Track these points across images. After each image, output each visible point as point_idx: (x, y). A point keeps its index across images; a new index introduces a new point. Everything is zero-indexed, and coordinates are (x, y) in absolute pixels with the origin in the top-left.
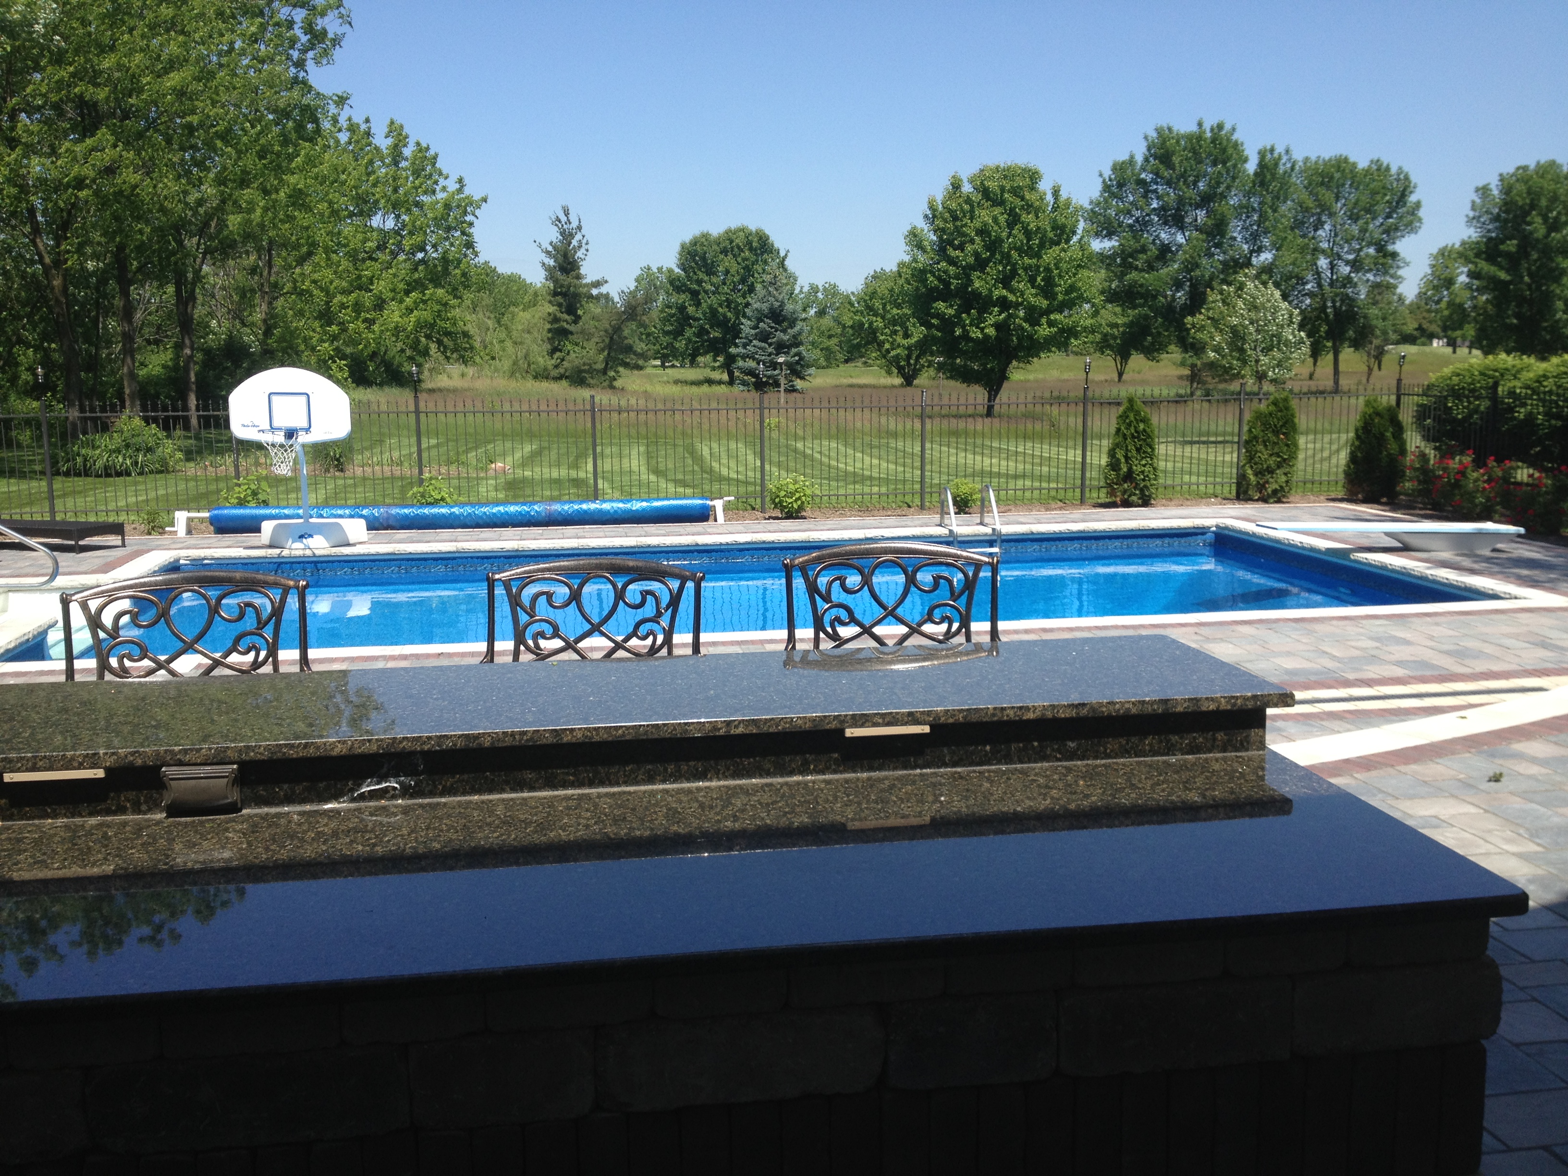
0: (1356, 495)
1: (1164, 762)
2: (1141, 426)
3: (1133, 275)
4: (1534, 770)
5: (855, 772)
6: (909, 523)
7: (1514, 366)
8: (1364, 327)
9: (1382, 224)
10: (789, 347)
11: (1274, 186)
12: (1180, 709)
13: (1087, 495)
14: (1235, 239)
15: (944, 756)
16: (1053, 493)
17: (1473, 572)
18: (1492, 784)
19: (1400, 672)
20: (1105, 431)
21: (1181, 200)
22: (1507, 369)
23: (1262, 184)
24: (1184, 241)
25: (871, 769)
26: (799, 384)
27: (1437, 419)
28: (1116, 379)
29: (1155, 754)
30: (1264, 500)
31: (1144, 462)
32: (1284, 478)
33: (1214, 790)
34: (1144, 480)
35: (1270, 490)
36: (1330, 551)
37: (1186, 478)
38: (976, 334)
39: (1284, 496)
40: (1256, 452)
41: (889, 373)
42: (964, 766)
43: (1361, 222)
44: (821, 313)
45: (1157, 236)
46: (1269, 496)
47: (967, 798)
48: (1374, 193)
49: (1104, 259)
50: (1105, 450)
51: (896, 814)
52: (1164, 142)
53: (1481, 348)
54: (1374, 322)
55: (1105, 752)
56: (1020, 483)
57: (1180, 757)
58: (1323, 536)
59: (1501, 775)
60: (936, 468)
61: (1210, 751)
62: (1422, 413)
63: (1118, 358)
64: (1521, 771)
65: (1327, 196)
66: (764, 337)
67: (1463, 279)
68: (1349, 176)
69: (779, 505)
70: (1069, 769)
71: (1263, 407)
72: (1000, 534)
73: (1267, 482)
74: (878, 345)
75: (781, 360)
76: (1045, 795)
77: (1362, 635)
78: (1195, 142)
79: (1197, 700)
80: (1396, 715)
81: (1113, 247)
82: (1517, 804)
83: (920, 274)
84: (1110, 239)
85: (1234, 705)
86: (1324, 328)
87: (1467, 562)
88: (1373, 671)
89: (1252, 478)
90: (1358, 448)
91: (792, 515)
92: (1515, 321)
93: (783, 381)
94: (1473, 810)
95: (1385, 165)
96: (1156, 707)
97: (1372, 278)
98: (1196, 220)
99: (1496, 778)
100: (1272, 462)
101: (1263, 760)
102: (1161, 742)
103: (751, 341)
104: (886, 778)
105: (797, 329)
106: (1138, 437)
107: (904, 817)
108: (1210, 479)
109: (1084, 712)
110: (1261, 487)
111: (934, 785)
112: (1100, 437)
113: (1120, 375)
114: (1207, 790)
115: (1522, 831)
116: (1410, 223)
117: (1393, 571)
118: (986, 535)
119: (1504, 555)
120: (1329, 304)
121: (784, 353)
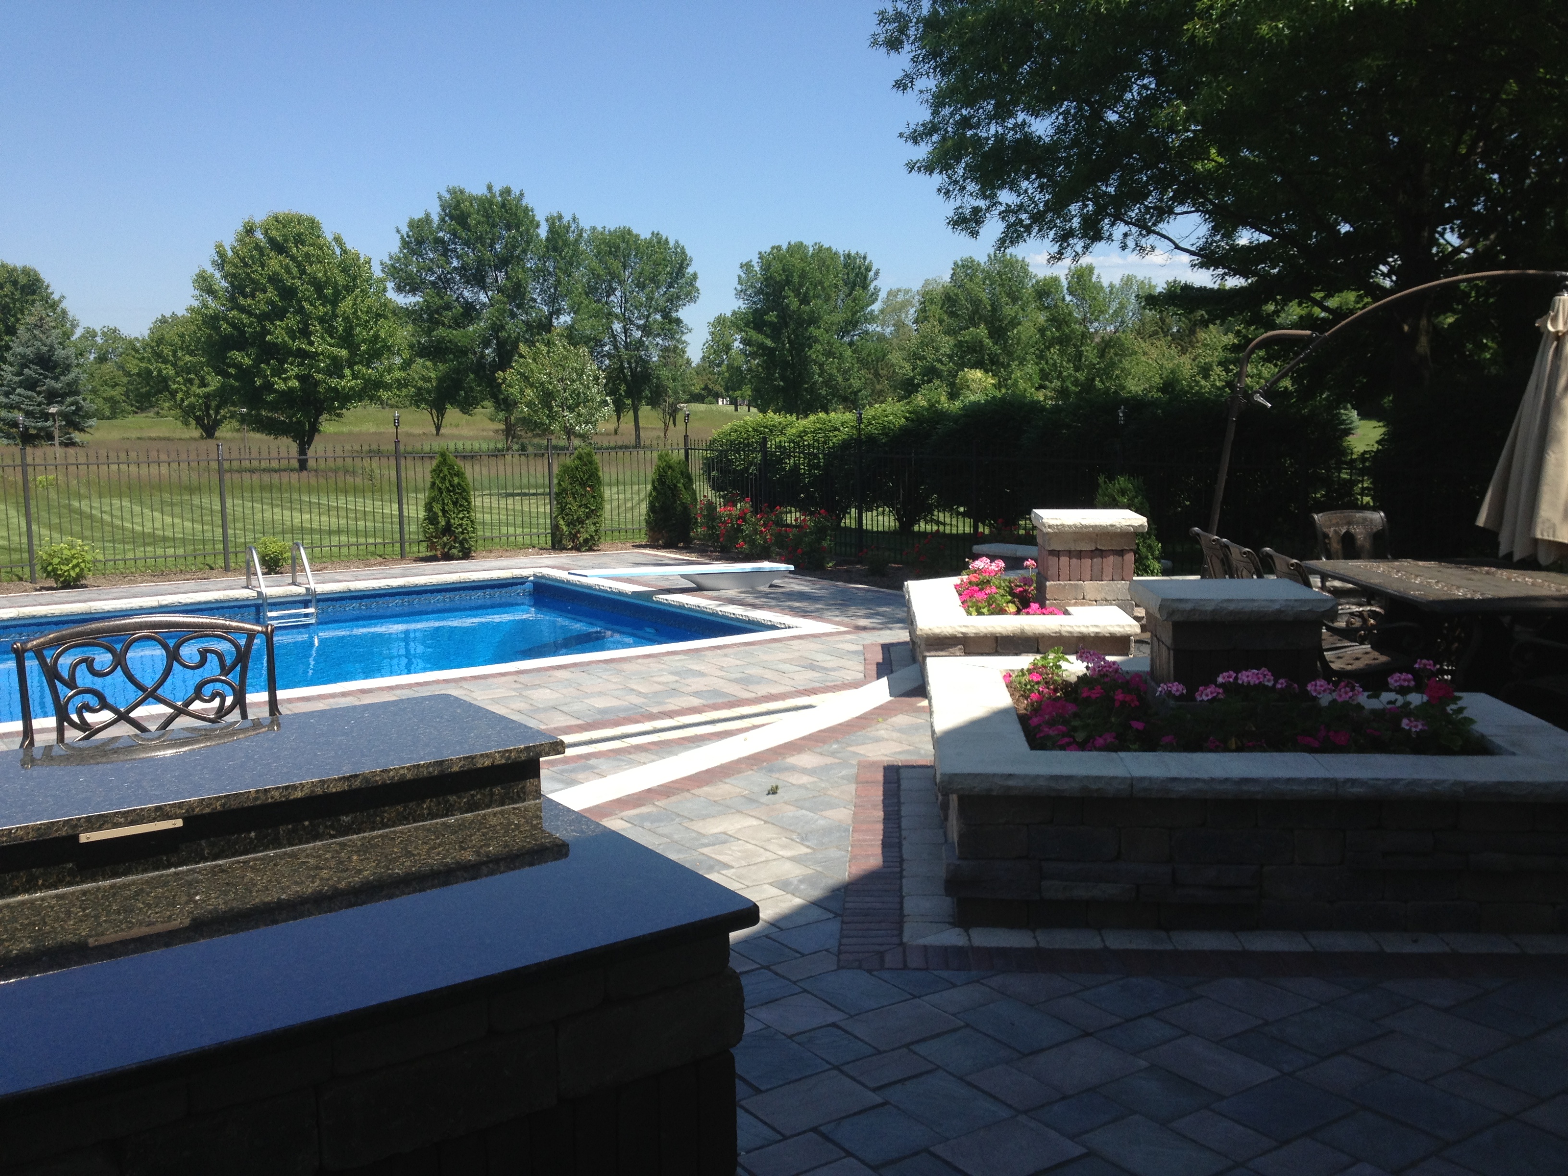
0: (658, 541)
1: (444, 824)
2: (456, 480)
3: (440, 332)
4: (805, 779)
5: (95, 880)
6: (211, 587)
7: (780, 423)
8: (657, 387)
9: (665, 292)
10: (64, 395)
11: (567, 252)
12: (455, 769)
13: (407, 549)
14: (535, 300)
15: (203, 850)
16: (371, 548)
17: (754, 606)
18: (770, 796)
19: (696, 702)
20: (420, 485)
21: (480, 261)
22: (774, 426)
23: (555, 249)
24: (487, 300)
25: (115, 875)
26: (77, 436)
27: (721, 471)
28: (435, 432)
29: (433, 816)
30: (577, 549)
31: (461, 515)
32: (593, 528)
33: (489, 846)
34: (462, 533)
35: (581, 540)
36: (636, 594)
37: (504, 530)
38: (280, 385)
39: (594, 544)
40: (567, 503)
41: (186, 424)
42: (227, 857)
43: (647, 290)
44: (102, 359)
45: (461, 294)
46: (581, 545)
47: (226, 893)
48: (657, 264)
49: (409, 314)
50: (422, 503)
51: (141, 923)
52: (458, 204)
53: (757, 406)
54: (666, 383)
55: (382, 822)
56: (335, 540)
57: (459, 816)
58: (630, 580)
59: (777, 787)
60: (239, 525)
61: (488, 807)
62: (709, 465)
63: (434, 411)
64: (794, 782)
65: (616, 265)
66: (31, 385)
67: (737, 345)
68: (633, 247)
69: (53, 574)
70: (343, 845)
71: (568, 461)
72: (315, 594)
73: (578, 532)
74: (171, 393)
75: (53, 410)
76: (314, 876)
77: (662, 670)
78: (486, 205)
79: (472, 758)
80: (693, 742)
81: (418, 302)
82: (790, 812)
83: (212, 321)
84: (414, 295)
85: (509, 758)
86: (623, 387)
87: (750, 599)
88: (673, 704)
89: (565, 528)
90: (656, 498)
91: (70, 584)
92: (782, 383)
93: (56, 434)
94: (755, 822)
95: (664, 238)
96: (431, 769)
97: (661, 342)
98: (497, 281)
99: (773, 791)
100: (581, 512)
101: (539, 809)
102: (439, 804)
103: (14, 389)
104: (133, 883)
105: (71, 376)
106: (453, 491)
107: (150, 924)
108: (527, 530)
109: (357, 783)
110: (573, 537)
111: (190, 884)
112: (416, 490)
113: (438, 428)
114: (481, 847)
115: (794, 837)
116: (688, 294)
117: (690, 609)
118: (299, 595)
119: (780, 590)
120: (626, 365)
121: (57, 402)
